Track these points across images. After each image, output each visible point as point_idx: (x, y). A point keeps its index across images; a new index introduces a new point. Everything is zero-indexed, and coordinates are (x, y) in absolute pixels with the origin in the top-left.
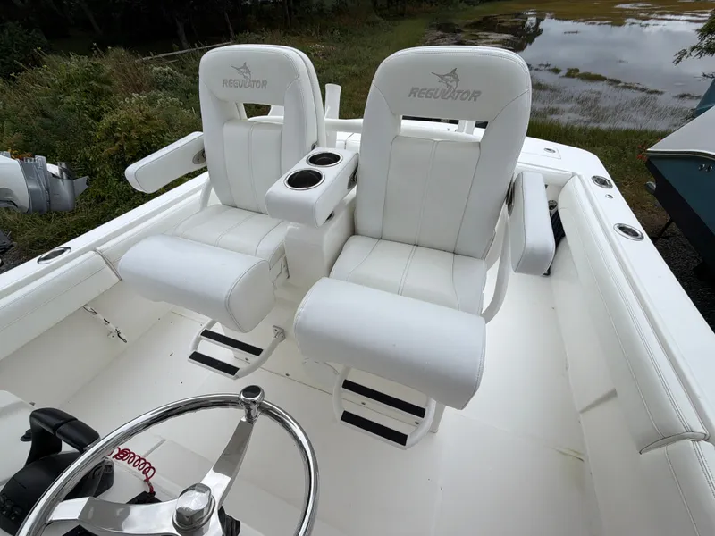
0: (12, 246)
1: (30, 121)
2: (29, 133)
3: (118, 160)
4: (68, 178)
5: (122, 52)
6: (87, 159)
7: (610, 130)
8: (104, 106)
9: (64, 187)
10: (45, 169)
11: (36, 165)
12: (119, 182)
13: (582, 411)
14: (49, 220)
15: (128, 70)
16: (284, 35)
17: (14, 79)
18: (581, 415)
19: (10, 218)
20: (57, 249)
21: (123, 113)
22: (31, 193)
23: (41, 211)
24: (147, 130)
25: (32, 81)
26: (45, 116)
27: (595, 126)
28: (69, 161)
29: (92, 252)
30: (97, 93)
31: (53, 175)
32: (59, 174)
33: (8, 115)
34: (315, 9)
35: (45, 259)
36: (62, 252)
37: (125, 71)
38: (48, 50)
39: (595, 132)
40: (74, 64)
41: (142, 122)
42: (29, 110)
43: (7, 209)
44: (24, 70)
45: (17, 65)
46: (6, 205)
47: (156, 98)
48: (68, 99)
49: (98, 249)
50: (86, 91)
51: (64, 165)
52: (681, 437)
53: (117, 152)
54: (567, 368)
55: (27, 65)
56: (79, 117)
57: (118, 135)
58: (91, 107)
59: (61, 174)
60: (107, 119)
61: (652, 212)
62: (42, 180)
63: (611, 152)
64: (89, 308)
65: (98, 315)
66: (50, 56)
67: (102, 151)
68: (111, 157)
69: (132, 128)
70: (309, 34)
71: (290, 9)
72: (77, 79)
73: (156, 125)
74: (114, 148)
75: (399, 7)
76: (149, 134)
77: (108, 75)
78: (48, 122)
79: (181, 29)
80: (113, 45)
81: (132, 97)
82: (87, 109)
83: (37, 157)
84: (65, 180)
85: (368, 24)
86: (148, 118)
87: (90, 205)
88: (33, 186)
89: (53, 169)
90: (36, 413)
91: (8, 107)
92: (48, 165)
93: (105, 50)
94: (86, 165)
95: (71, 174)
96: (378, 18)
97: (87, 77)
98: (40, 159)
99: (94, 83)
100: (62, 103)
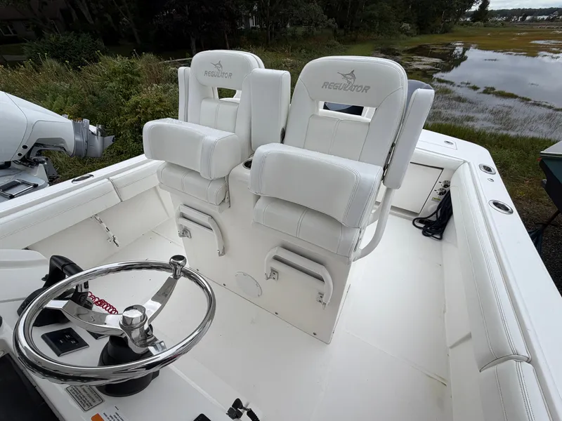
0: (58, 177)
1: (84, 97)
2: (83, 105)
3: (136, 127)
4: (101, 136)
5: (151, 56)
6: (116, 125)
7: (518, 137)
8: (133, 91)
9: (98, 141)
10: (88, 128)
11: (83, 125)
12: (134, 142)
13: (451, 347)
14: (85, 164)
15: (153, 68)
16: (265, 51)
17: (80, 70)
18: (450, 350)
19: (60, 160)
20: (85, 176)
21: (144, 96)
22: (77, 143)
23: (80, 156)
24: (158, 109)
25: (90, 72)
26: (95, 95)
27: (505, 132)
28: (104, 124)
29: (106, 180)
30: (130, 81)
31: (92, 133)
32: (96, 133)
33: (71, 92)
34: (289, 34)
35: (77, 180)
36: (88, 177)
37: (151, 69)
38: (104, 53)
39: (504, 138)
40: (119, 62)
41: (156, 103)
42: (86, 91)
43: (60, 152)
44: (87, 64)
45: (83, 61)
46: (59, 149)
47: (169, 88)
48: (111, 84)
49: (111, 178)
50: (123, 80)
51: (100, 127)
52: (508, 358)
53: (136, 122)
54: (444, 312)
55: (89, 61)
56: (116, 97)
57: (139, 110)
58: (124, 91)
59: (97, 131)
60: (134, 99)
61: (548, 205)
62: (85, 135)
63: (517, 154)
64: (98, 218)
65: (103, 224)
66: (105, 57)
67: (127, 120)
68: (132, 125)
69: (149, 106)
70: (283, 51)
71: (271, 33)
72: (119, 72)
73: (165, 106)
74: (135, 119)
75: (353, 35)
76: (160, 111)
77: (139, 70)
78: (95, 99)
79: (193, 43)
80: (146, 52)
81: (152, 86)
82: (122, 92)
83: (84, 120)
84: (100, 137)
85: (328, 46)
86: (161, 100)
87: (112, 157)
88: (78, 139)
89: (93, 129)
90: (55, 258)
91: (73, 87)
92: (90, 126)
93: (140, 54)
94: (114, 129)
95: (104, 134)
96: (335, 42)
97: (125, 72)
98: (86, 121)
99: (129, 75)
100: (106, 87)
